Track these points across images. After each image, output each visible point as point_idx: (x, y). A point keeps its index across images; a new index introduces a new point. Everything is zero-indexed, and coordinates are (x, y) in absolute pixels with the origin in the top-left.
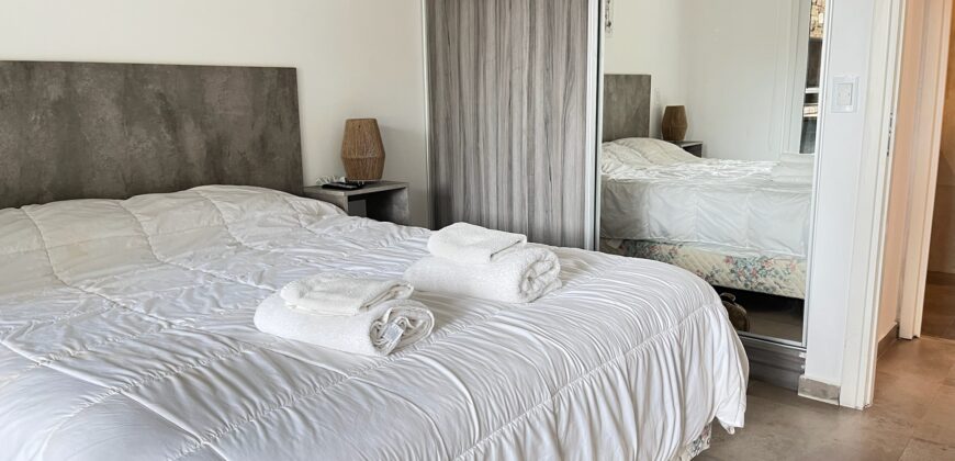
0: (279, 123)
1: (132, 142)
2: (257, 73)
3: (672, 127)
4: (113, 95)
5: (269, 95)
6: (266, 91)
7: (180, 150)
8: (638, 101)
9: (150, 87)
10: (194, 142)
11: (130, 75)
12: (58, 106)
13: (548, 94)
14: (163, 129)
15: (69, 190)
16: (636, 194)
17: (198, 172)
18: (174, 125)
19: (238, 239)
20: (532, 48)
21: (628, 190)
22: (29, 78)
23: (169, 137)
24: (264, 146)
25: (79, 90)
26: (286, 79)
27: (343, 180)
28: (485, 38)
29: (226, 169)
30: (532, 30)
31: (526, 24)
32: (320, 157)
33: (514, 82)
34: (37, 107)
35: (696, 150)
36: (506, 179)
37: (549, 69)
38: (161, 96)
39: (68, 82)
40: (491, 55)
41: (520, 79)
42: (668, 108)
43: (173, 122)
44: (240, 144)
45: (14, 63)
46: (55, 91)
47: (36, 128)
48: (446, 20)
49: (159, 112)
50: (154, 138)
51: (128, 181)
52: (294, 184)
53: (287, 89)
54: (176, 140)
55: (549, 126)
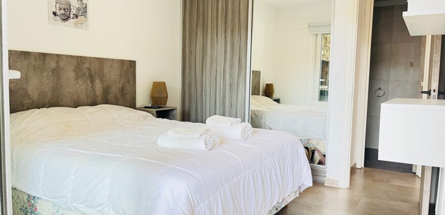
0: (129, 82)
1: (78, 86)
2: (122, 62)
3: (268, 92)
4: (73, 68)
5: (126, 71)
6: (125, 69)
7: (94, 90)
8: (256, 81)
9: (86, 65)
10: (98, 87)
11: (79, 61)
12: (53, 70)
13: (231, 75)
14: (88, 82)
15: (54, 103)
16: (260, 115)
17: (99, 99)
18: (92, 81)
19: (121, 124)
20: (225, 58)
21: (257, 114)
22: (44, 59)
23: (90, 85)
24: (123, 90)
25: (61, 65)
26: (132, 64)
27: (150, 105)
28: (206, 53)
29: (109, 98)
30: (225, 51)
31: (223, 49)
32: (142, 96)
33: (218, 70)
34: (46, 71)
35: (278, 101)
36: (213, 107)
37: (232, 66)
38: (89, 69)
39: (58, 62)
40: (208, 59)
41: (220, 69)
42: (267, 84)
43: (92, 79)
44: (115, 89)
45: (40, 53)
46: (53, 65)
47: (46, 78)
48: (190, 45)
49: (88, 75)
50: (85, 85)
51: (75, 101)
52: (133, 105)
53: (132, 69)
54: (93, 86)
55: (232, 87)
